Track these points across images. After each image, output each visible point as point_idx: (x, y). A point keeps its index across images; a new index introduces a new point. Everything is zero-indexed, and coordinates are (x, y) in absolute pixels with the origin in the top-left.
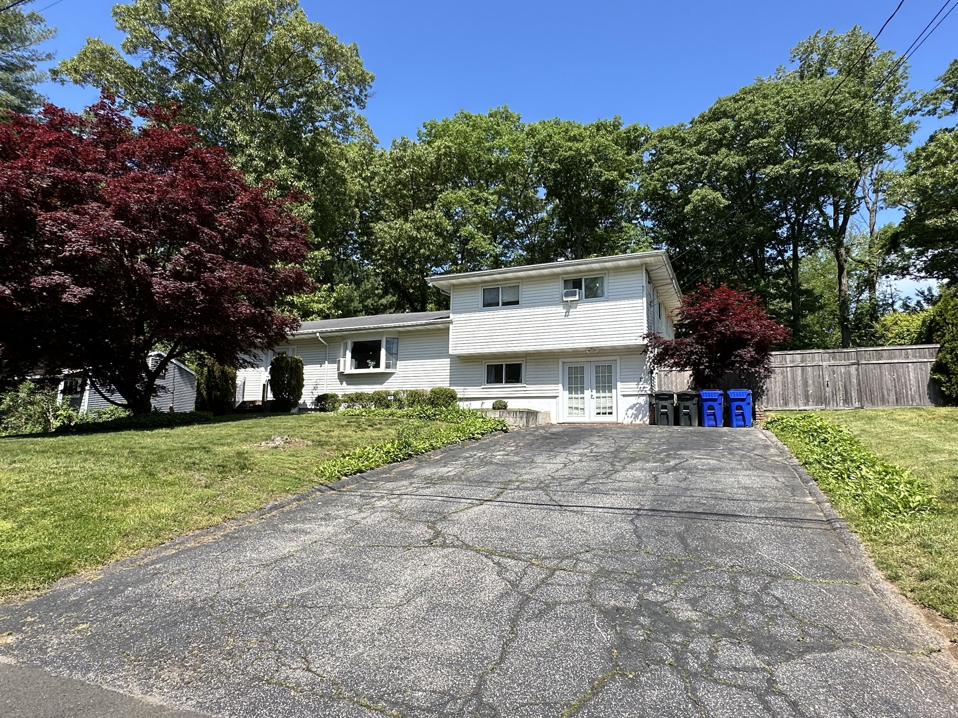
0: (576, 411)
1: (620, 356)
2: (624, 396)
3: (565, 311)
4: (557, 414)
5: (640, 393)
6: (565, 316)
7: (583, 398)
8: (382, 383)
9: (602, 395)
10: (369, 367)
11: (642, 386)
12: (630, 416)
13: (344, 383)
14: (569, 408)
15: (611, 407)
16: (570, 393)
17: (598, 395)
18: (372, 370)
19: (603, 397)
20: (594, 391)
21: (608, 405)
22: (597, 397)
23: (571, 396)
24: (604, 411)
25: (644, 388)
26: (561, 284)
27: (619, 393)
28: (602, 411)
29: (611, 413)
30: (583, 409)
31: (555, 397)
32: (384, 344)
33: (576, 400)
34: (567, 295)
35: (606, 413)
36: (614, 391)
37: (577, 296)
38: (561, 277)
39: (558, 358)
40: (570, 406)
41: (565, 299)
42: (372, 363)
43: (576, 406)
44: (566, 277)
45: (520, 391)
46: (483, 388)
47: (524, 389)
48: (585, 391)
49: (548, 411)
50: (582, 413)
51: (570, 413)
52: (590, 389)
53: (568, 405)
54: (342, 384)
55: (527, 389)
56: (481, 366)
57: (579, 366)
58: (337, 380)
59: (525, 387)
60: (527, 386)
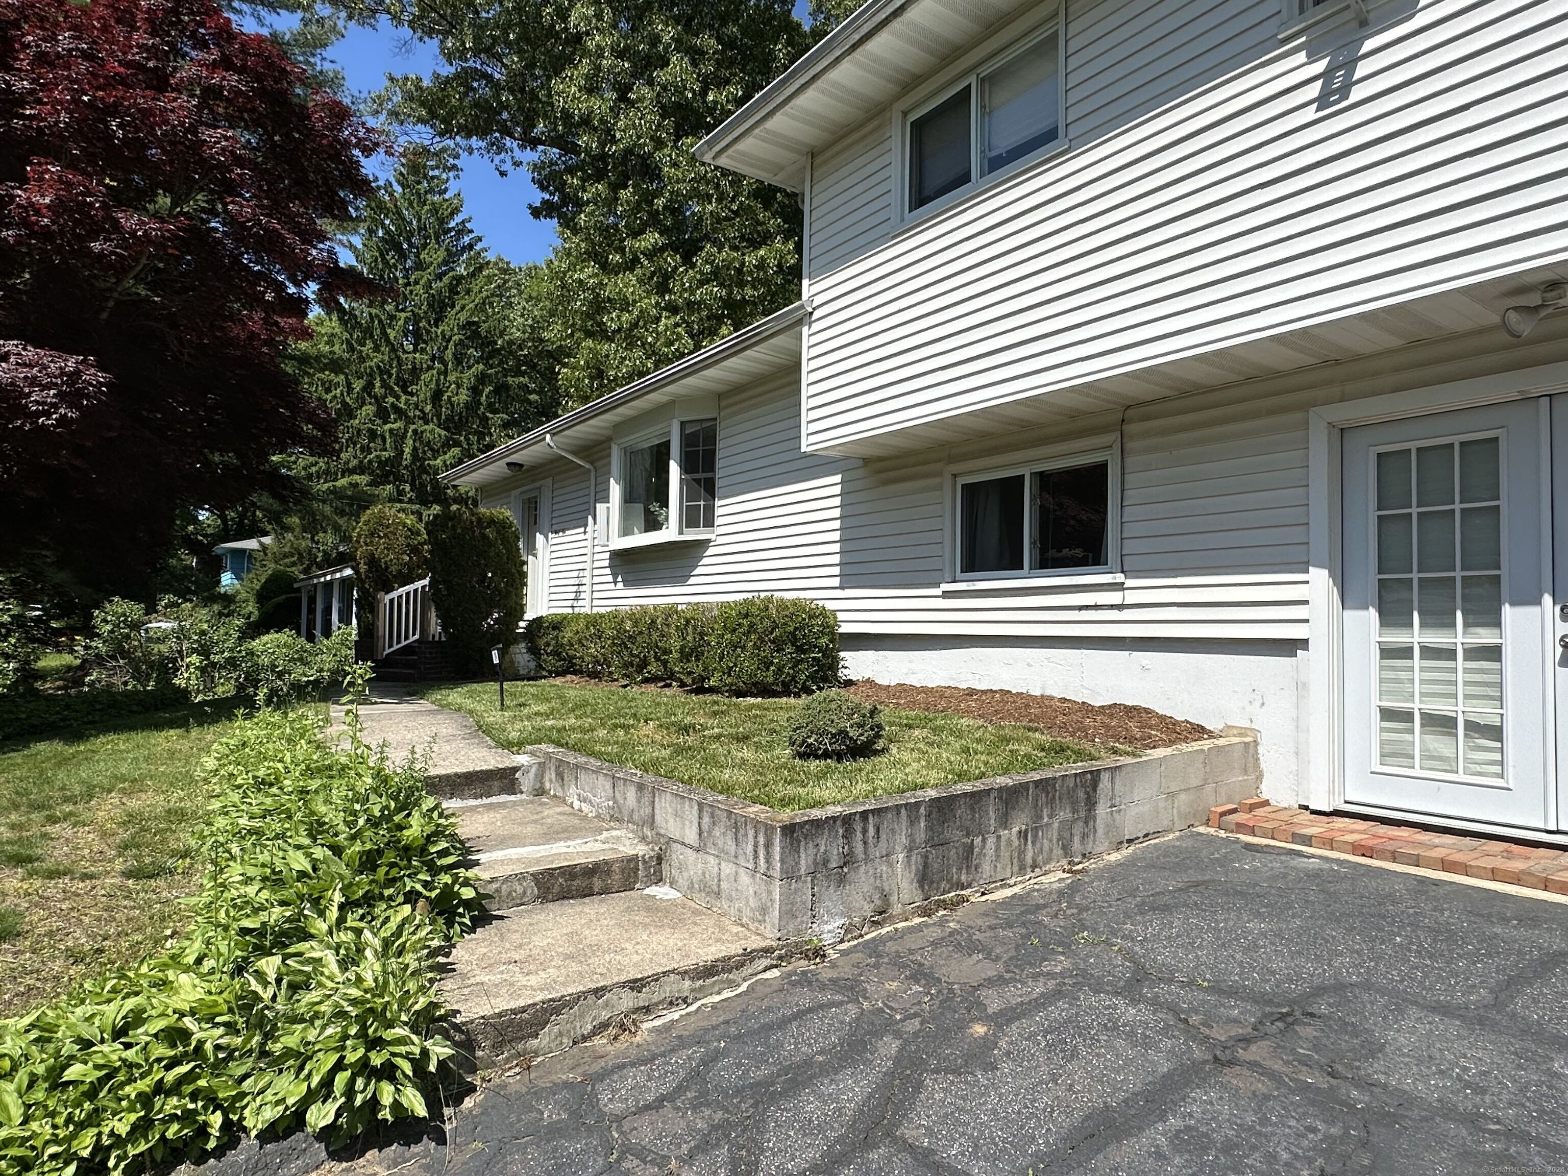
0: (1439, 744)
3: (1317, 68)
13: (620, 578)
14: (1387, 714)
16: (1392, 618)
23: (1398, 638)
31: (1287, 647)
32: (675, 449)
33: (1439, 669)
40: (1400, 705)
43: (1440, 706)
45: (1096, 607)
46: (946, 595)
47: (1114, 598)
48: (1507, 611)
49: (1246, 724)
50: (1493, 763)
51: (1388, 749)
52: (1547, 599)
53: (1376, 702)
54: (615, 583)
55: (1132, 597)
56: (938, 493)
57: (1456, 440)
58: (608, 571)
59: (1120, 587)
60: (1129, 583)
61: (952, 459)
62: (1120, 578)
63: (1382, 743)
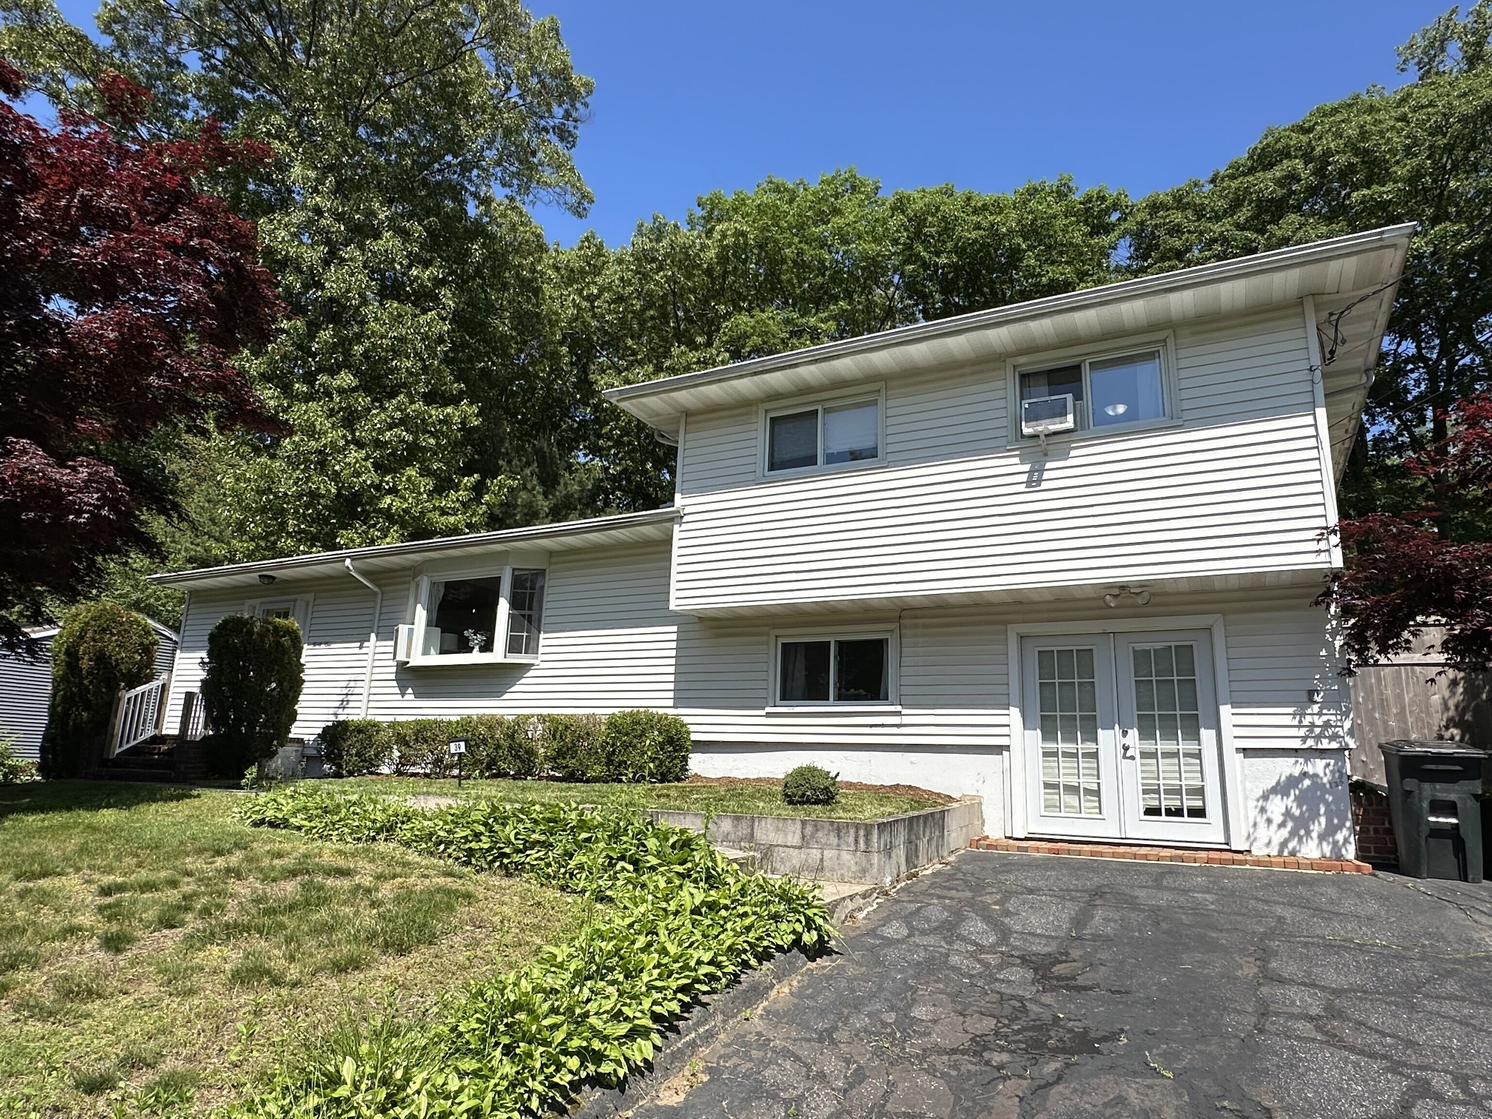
0: (1073, 800)
1: (1224, 613)
2: (1247, 752)
3: (1027, 467)
4: (1009, 808)
5: (1310, 743)
6: (1029, 483)
7: (1095, 755)
8: (498, 694)
9: (1162, 746)
10: (470, 650)
11: (1319, 721)
12: (1278, 819)
13: (410, 690)
14: (1047, 786)
15: (1200, 792)
16: (1048, 735)
17: (1149, 746)
18: (476, 657)
19: (1166, 755)
20: (1134, 733)
21: (1190, 780)
22: (1144, 755)
23: (1051, 746)
24: (1175, 803)
25: (1327, 725)
26: (1012, 386)
27: (1230, 745)
28: (1166, 802)
29: (1199, 813)
30: (1097, 793)
31: (999, 750)
32: (506, 587)
33: (1071, 763)
34: (1033, 416)
35: (1178, 812)
36: (1207, 735)
37: (1070, 417)
38: (1010, 362)
39: (1006, 623)
40: (1053, 780)
41: (1026, 431)
42: (477, 639)
43: (1073, 781)
44: (1029, 363)
45: (883, 726)
46: (769, 715)
47: (896, 720)
48: (1100, 732)
49: (975, 793)
50: (1094, 808)
51: (1049, 803)
52: (1117, 726)
53: (1042, 778)
54: (403, 694)
55: (906, 720)
56: (765, 647)
57: (1075, 648)
58: (395, 683)
59: (898, 714)
60: (904, 712)
61: (775, 626)
62: (899, 708)
63: (1046, 800)
